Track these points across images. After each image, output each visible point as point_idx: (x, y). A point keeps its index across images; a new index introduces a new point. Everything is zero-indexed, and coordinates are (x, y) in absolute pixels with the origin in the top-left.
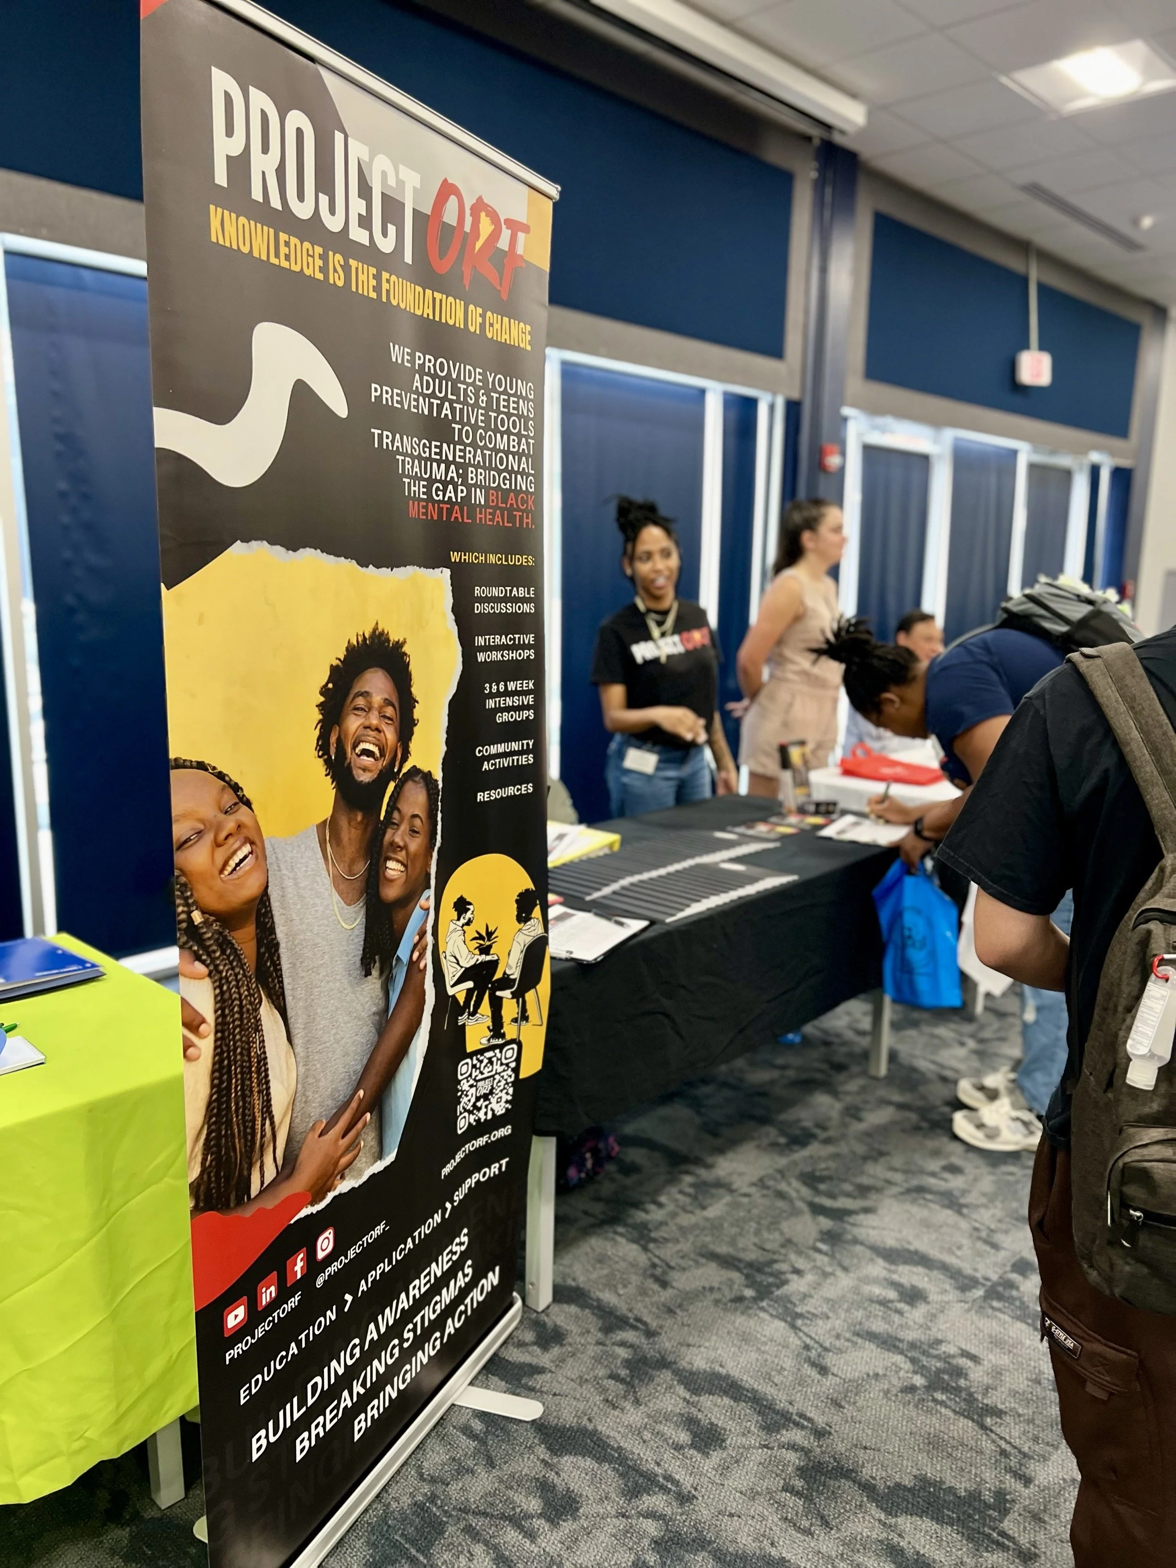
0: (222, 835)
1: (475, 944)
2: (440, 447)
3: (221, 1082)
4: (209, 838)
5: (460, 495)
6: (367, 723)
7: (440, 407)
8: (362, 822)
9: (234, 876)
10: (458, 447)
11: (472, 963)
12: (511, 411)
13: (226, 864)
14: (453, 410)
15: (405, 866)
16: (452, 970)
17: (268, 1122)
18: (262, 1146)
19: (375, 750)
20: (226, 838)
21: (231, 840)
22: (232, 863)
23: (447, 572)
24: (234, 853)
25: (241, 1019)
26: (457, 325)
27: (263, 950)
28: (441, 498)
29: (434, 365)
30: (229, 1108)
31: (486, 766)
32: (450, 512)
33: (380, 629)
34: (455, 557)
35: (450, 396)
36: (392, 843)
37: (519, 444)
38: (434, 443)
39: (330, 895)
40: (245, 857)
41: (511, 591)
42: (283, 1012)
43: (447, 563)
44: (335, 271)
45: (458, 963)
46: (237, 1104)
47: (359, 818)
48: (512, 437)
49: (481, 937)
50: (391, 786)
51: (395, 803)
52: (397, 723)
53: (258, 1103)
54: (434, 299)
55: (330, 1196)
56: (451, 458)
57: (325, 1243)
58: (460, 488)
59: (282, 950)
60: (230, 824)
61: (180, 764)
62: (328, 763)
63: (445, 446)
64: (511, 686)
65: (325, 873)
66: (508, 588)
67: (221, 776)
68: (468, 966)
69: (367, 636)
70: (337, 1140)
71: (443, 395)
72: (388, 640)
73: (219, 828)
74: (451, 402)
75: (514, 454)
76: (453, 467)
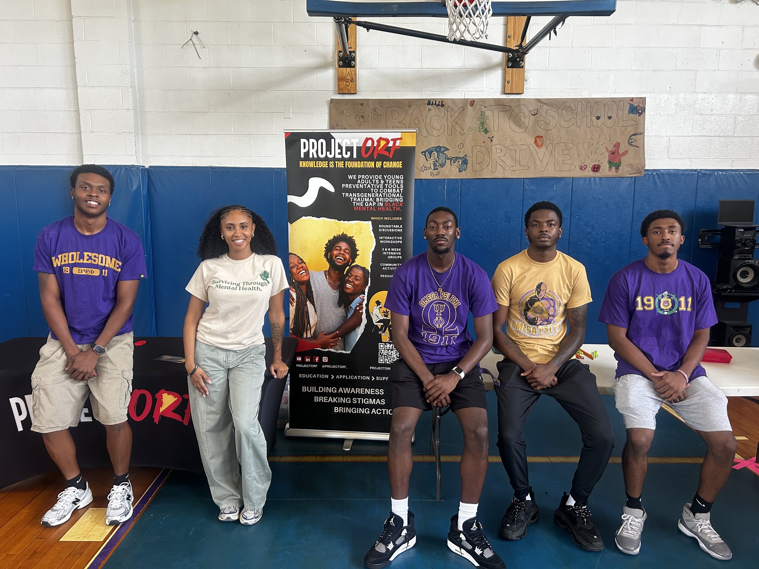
0: (298, 267)
1: (383, 314)
2: (367, 194)
3: (297, 312)
4: (296, 267)
5: (373, 204)
6: (340, 253)
7: (367, 186)
8: (338, 273)
9: (301, 275)
10: (373, 194)
11: (383, 318)
12: (393, 183)
13: (299, 273)
14: (371, 186)
15: (354, 287)
16: (375, 318)
17: (308, 325)
18: (307, 329)
19: (343, 259)
20: (299, 268)
21: (300, 269)
22: (300, 273)
23: (370, 222)
24: (301, 271)
25: (302, 302)
26: (372, 167)
27: (308, 291)
28: (368, 205)
29: (365, 177)
30: (298, 317)
31: (384, 268)
32: (369, 208)
33: (344, 234)
34: (372, 218)
35: (370, 183)
36: (348, 280)
37: (396, 191)
38: (365, 194)
39: (328, 286)
40: (304, 273)
41: (393, 226)
42: (314, 305)
43: (370, 220)
44: (331, 165)
45: (378, 317)
46: (300, 318)
47: (337, 272)
48: (393, 189)
49: (384, 312)
50: (348, 268)
51: (350, 271)
52: (350, 254)
53: (306, 321)
54: (364, 163)
55: (327, 350)
56: (370, 196)
57: (325, 359)
58: (373, 203)
59: (314, 293)
60: (300, 266)
61: (291, 254)
62: (327, 259)
63: (369, 194)
64: (393, 250)
65: (326, 281)
66: (392, 226)
67: (298, 257)
68: (381, 319)
69: (340, 235)
70: (329, 339)
71: (368, 183)
72: (347, 236)
73: (298, 266)
74: (370, 184)
75: (394, 193)
76: (371, 198)
